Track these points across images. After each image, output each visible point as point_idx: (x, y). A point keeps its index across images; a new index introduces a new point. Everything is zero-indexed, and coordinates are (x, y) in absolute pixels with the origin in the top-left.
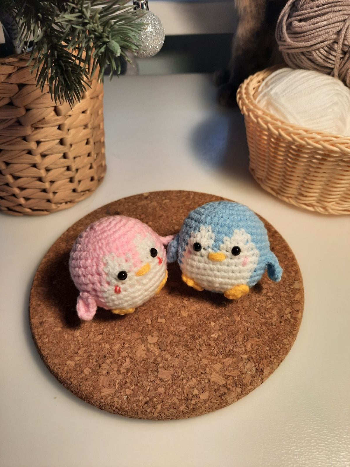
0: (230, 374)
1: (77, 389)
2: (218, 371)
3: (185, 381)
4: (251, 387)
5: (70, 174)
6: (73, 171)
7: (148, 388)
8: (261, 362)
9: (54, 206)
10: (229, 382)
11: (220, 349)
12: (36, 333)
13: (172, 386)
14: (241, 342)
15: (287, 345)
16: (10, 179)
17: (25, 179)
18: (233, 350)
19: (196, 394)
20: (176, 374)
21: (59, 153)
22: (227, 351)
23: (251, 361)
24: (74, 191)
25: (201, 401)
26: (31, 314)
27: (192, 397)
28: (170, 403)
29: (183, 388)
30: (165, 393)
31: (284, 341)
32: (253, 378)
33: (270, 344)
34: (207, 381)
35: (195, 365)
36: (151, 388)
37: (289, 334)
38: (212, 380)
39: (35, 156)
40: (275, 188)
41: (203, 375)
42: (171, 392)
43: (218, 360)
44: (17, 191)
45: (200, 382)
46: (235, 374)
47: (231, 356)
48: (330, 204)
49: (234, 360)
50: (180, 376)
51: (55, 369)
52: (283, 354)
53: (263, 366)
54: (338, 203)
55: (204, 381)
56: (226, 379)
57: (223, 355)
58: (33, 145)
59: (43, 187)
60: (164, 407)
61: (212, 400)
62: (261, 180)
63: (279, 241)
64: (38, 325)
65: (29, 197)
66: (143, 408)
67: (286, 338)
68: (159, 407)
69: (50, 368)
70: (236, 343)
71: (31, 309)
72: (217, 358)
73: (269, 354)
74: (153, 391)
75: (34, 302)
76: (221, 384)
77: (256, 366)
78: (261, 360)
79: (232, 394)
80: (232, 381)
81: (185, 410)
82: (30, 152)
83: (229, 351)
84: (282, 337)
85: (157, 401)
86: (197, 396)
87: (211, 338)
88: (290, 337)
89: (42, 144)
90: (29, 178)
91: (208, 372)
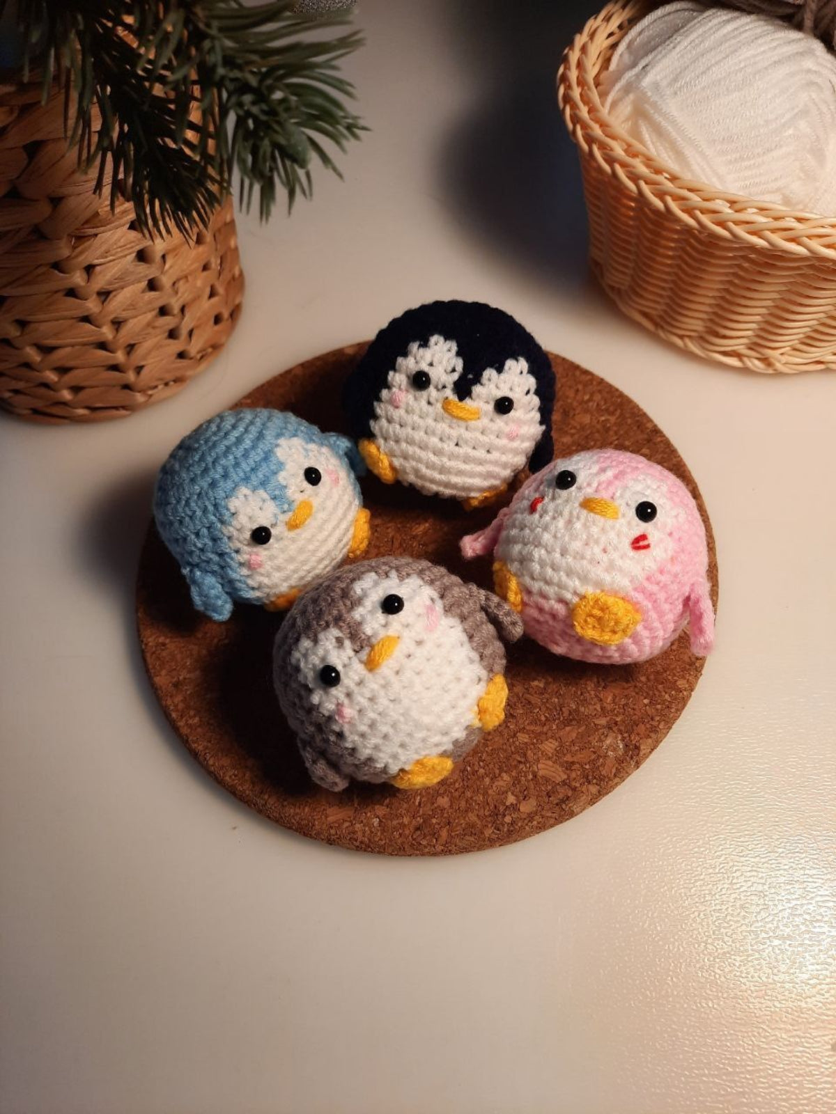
0: (575, 759)
1: (279, 814)
2: (551, 755)
3: (487, 780)
4: (617, 780)
5: (168, 322)
6: (174, 315)
7: (418, 801)
8: (633, 730)
9: (140, 398)
10: (573, 775)
11: (551, 710)
12: (172, 708)
13: (464, 793)
14: (593, 693)
15: (685, 690)
16: (33, 355)
17: (68, 350)
18: (577, 711)
19: (512, 804)
20: (469, 769)
21: (139, 281)
22: (566, 714)
23: (615, 729)
24: (181, 355)
25: (524, 816)
26: (150, 667)
27: (505, 810)
28: (463, 825)
29: (485, 794)
30: (451, 806)
31: (678, 683)
32: (619, 764)
33: (651, 693)
34: (531, 777)
35: (505, 747)
36: (423, 800)
37: (688, 667)
38: (541, 773)
39: (86, 300)
40: (653, 312)
41: (521, 766)
42: (463, 804)
43: (550, 734)
44: (52, 377)
45: (517, 780)
46: (585, 758)
47: (574, 723)
48: (776, 353)
49: (580, 731)
50: (477, 771)
51: (227, 778)
52: (677, 710)
53: (637, 738)
54: (795, 349)
55: (525, 776)
56: (567, 769)
57: (557, 721)
58: (78, 278)
59: (112, 362)
60: (453, 834)
61: (544, 813)
62: (619, 291)
63: (663, 452)
64: (171, 689)
65: (83, 384)
66: (414, 839)
67: (683, 677)
68: (444, 833)
69: (215, 775)
70: (582, 694)
71: (148, 655)
72: (545, 729)
73: (649, 713)
74: (429, 805)
75: (150, 640)
76: (558, 780)
77: (625, 738)
78: (635, 727)
79: (582, 798)
80: (579, 773)
81: (494, 836)
82: (72, 293)
83: (570, 713)
84: (675, 675)
85: (439, 824)
86: (514, 808)
87: (531, 690)
88: (690, 675)
89: (98, 269)
90: (77, 347)
91: (531, 759)
